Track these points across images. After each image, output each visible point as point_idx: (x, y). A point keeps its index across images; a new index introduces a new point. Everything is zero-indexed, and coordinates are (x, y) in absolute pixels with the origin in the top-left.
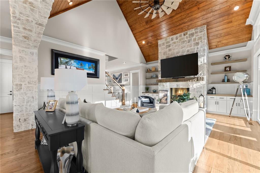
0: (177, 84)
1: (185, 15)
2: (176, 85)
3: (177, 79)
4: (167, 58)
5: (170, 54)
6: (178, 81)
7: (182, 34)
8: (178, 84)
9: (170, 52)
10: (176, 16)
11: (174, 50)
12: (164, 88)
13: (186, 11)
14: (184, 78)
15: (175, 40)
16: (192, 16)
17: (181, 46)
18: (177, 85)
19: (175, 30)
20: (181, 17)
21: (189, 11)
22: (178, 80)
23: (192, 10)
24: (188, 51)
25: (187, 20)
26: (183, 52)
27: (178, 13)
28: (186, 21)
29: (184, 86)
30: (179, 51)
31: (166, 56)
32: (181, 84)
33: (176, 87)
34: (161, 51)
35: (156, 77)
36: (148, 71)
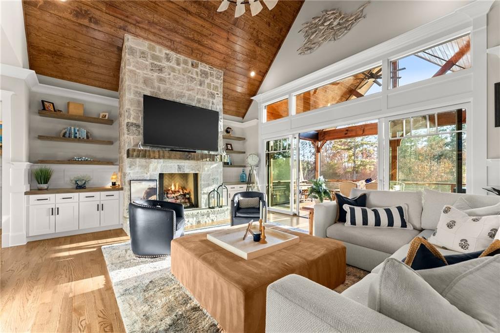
0: (178, 165)
1: (209, 32)
2: (177, 167)
3: (187, 153)
4: (154, 96)
5: (162, 90)
6: (190, 157)
7: (190, 61)
8: (180, 164)
9: (162, 86)
10: (196, 18)
11: (172, 84)
12: (145, 175)
13: (214, 25)
14: (195, 152)
15: (173, 64)
16: (216, 42)
17: (187, 84)
18: (179, 168)
19: (181, 43)
20: (201, 28)
21: (217, 31)
22: (190, 155)
23: (221, 33)
24: (199, 101)
25: (207, 43)
26: (191, 100)
27: (202, 17)
28: (205, 42)
29: (192, 170)
30: (182, 93)
31: (152, 90)
32: (186, 164)
33: (177, 172)
34: (134, 69)
35: (88, 137)
36: (44, 108)
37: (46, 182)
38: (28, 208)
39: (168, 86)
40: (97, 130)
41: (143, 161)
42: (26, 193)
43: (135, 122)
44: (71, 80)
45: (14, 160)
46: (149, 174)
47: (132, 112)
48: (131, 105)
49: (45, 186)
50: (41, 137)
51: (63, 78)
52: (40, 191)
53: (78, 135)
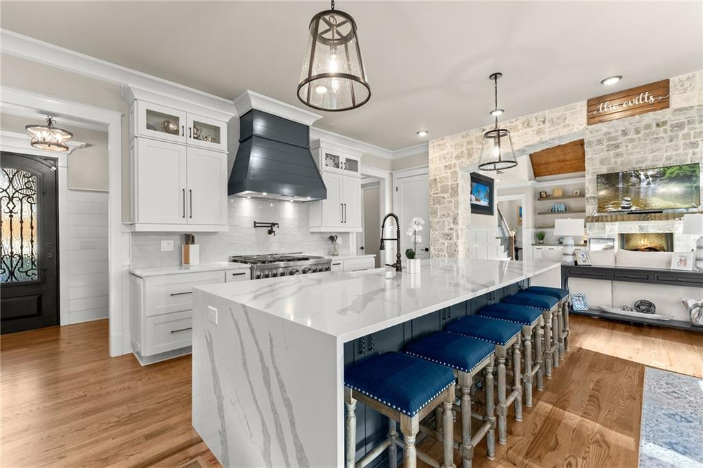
0: (640, 226)
3: (644, 215)
5: (619, 163)
6: (648, 218)
8: (642, 225)
9: (619, 160)
11: (630, 155)
12: (603, 235)
14: (662, 212)
17: (650, 147)
18: (641, 228)
26: (656, 161)
30: (643, 157)
31: (609, 166)
32: (650, 224)
33: (638, 232)
34: (592, 156)
35: (566, 210)
36: (542, 196)
37: (542, 239)
38: (533, 253)
39: (625, 157)
40: (573, 203)
41: (601, 224)
42: (532, 245)
43: (593, 195)
44: (556, 174)
45: (527, 228)
46: (606, 234)
47: (590, 189)
48: (590, 184)
49: (541, 241)
50: (539, 214)
51: (551, 175)
52: (540, 244)
53: (559, 209)
